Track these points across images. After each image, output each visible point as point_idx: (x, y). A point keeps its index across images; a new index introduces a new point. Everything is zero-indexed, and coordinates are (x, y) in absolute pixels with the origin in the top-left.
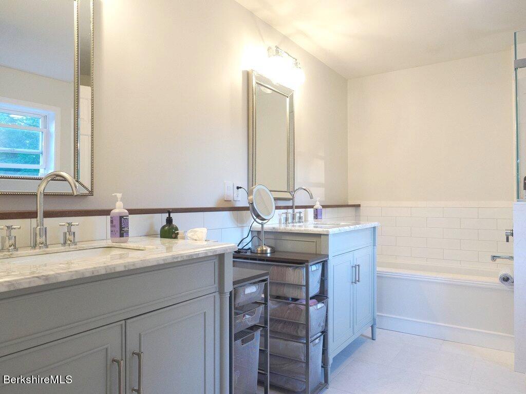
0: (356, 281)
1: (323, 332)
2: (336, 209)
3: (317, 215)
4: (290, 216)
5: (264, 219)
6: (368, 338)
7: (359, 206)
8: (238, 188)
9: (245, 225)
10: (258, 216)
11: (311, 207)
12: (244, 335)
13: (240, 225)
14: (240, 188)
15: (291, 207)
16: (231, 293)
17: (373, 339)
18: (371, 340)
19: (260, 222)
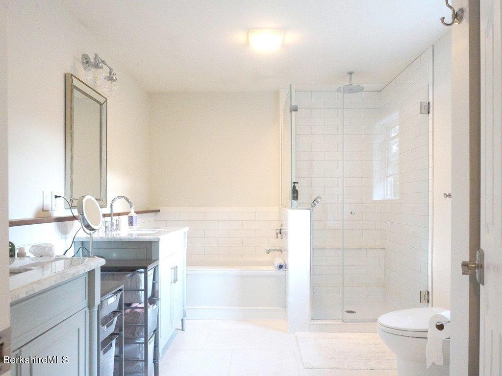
0: (175, 281)
1: (155, 331)
2: (145, 215)
3: (132, 222)
4: (109, 224)
5: (93, 229)
6: (179, 329)
7: (159, 211)
8: (56, 197)
9: (67, 236)
10: (88, 226)
11: (127, 214)
12: (105, 345)
13: (64, 237)
14: (59, 197)
15: (109, 215)
16: (99, 305)
17: (183, 330)
18: (182, 331)
19: (89, 232)
